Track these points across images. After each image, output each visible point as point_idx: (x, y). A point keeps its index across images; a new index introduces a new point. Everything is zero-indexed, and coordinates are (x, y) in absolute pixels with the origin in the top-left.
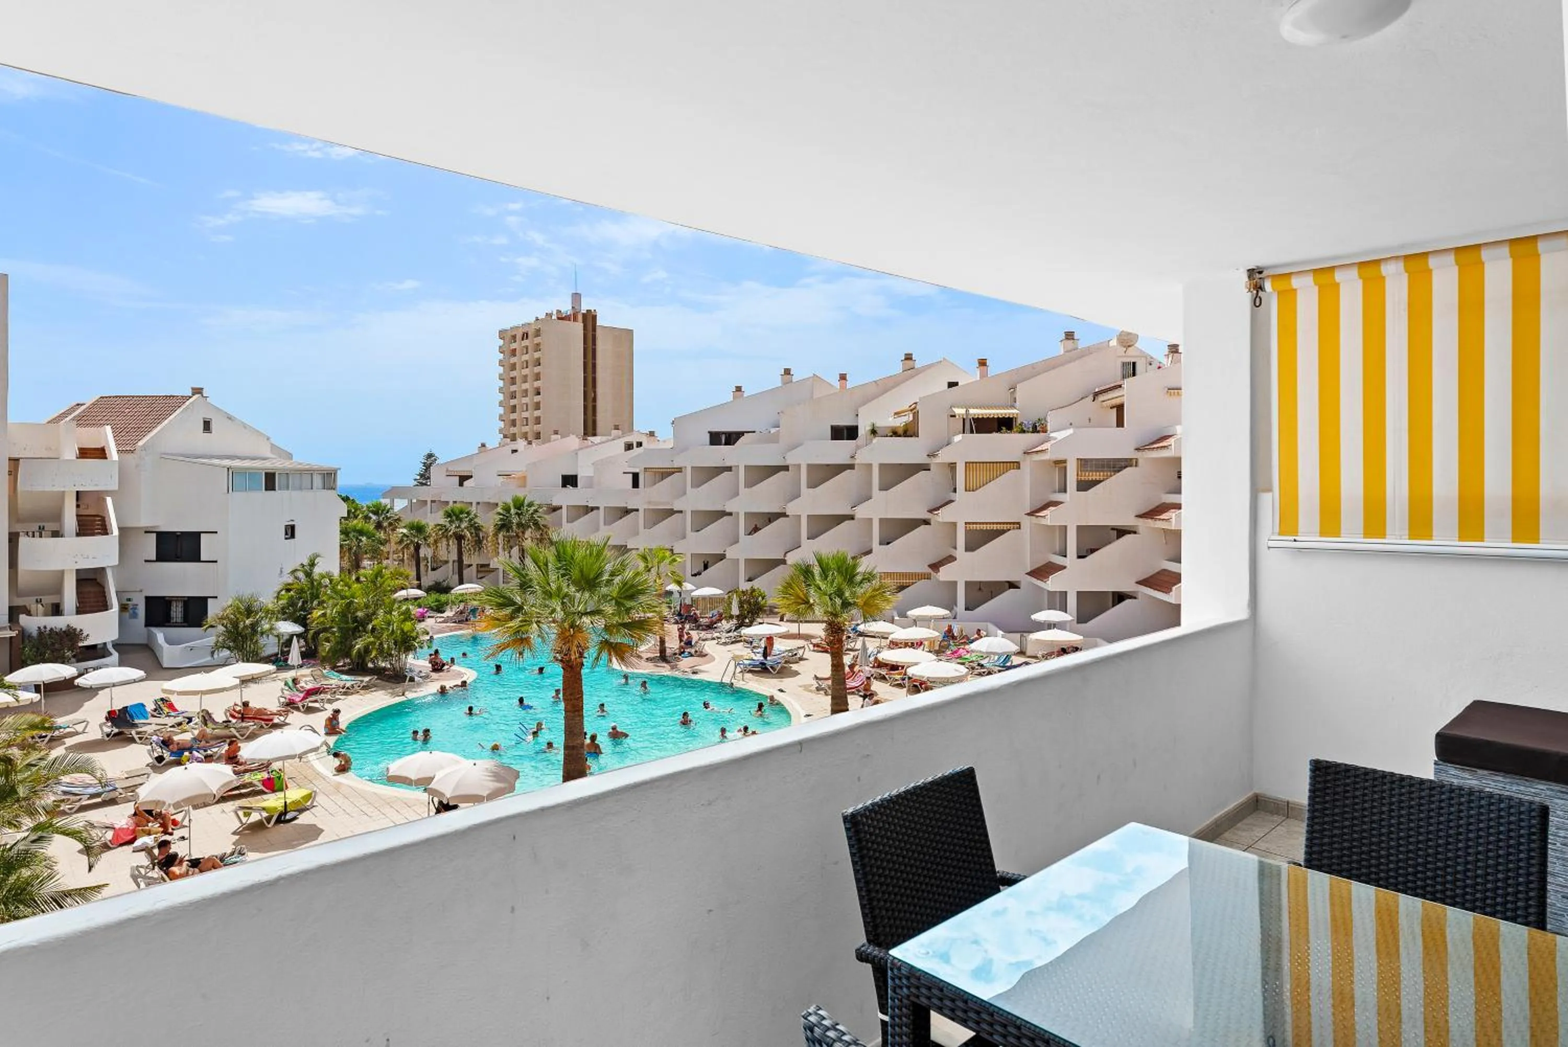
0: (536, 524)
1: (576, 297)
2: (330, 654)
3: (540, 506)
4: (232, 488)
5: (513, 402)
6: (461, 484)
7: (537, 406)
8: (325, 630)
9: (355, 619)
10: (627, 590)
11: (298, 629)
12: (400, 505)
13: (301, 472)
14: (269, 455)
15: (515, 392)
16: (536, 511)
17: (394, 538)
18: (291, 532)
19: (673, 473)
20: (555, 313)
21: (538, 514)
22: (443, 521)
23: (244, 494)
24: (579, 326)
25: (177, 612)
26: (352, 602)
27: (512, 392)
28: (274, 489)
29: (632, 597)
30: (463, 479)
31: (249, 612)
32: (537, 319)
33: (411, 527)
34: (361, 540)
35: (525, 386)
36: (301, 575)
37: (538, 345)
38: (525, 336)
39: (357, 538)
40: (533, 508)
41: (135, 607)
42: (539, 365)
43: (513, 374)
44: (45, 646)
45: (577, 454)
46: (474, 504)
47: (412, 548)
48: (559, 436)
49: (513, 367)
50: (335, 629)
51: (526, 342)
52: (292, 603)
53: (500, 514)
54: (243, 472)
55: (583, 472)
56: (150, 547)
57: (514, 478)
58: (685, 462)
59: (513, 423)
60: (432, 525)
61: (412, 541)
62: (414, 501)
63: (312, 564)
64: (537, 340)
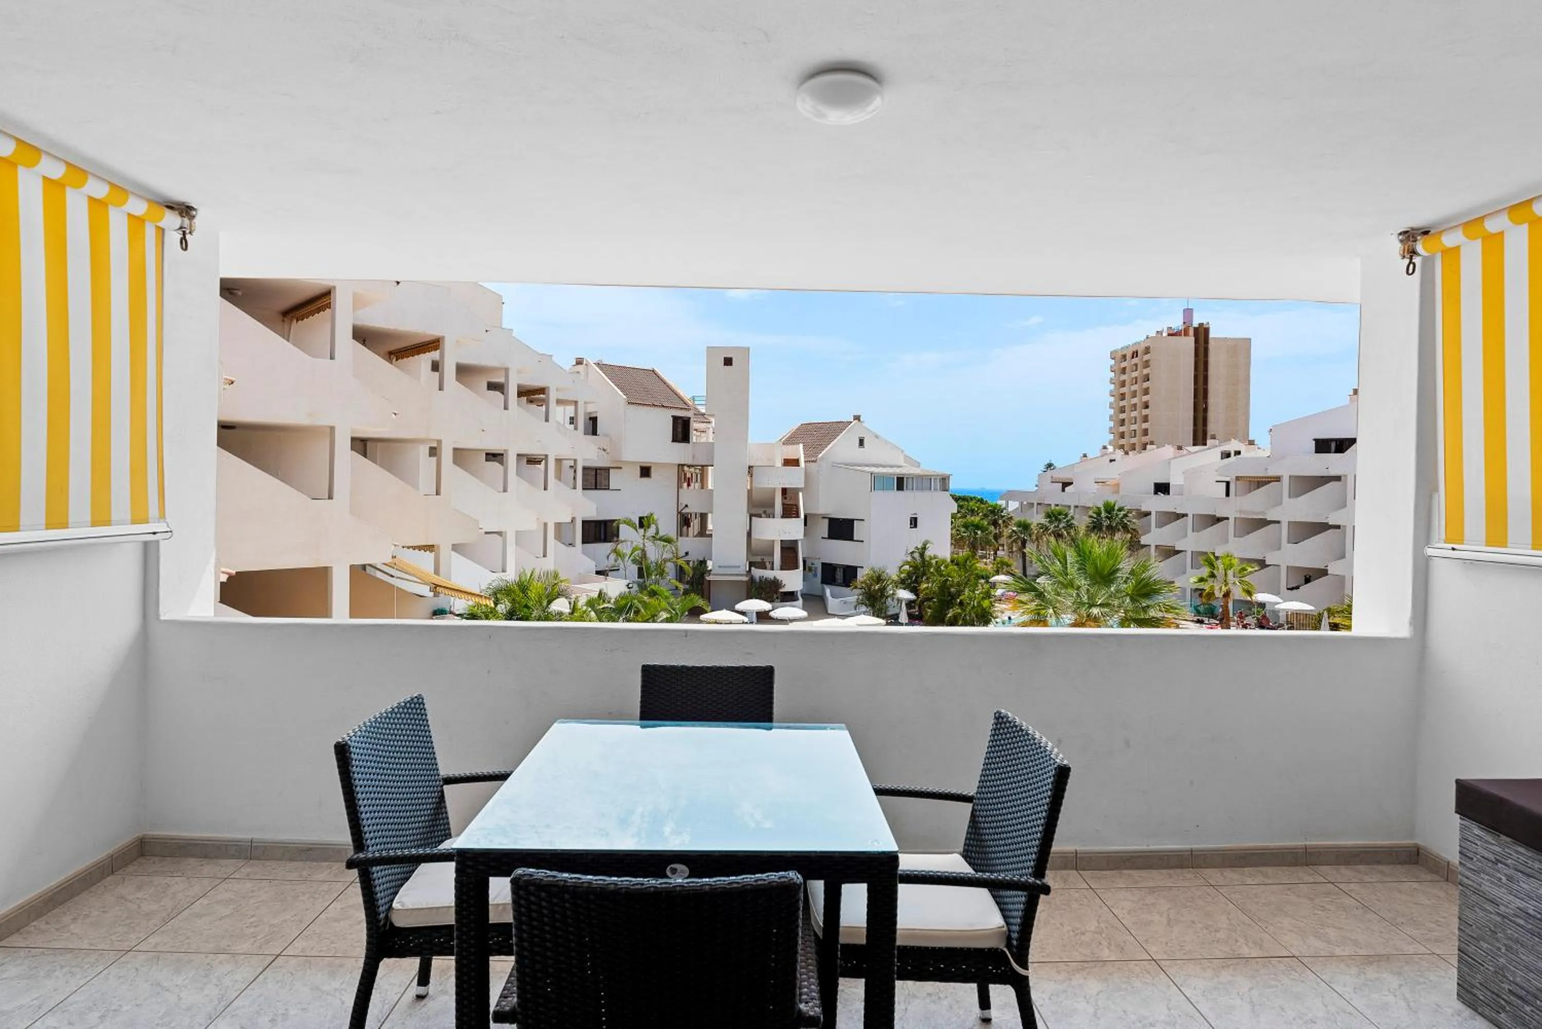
0: (1125, 527)
1: (1188, 313)
2: (931, 618)
3: (1130, 511)
4: (874, 488)
5: (1122, 416)
6: (1063, 490)
7: (1146, 419)
8: (929, 599)
9: (950, 593)
10: (1140, 589)
11: (911, 596)
12: (1013, 506)
13: (921, 477)
14: (902, 463)
15: (1124, 406)
16: (1125, 516)
17: (1006, 532)
18: (914, 522)
19: (1270, 482)
20: (1165, 329)
21: (1128, 518)
22: (1044, 521)
23: (881, 492)
24: (1191, 340)
25: (839, 575)
26: (947, 580)
27: (1122, 407)
28: (902, 489)
29: (1147, 595)
30: (1065, 485)
31: (879, 579)
32: (1147, 337)
33: (1019, 524)
34: (976, 533)
35: (1135, 401)
36: (917, 555)
37: (1147, 361)
38: (1135, 354)
39: (974, 532)
40: (1122, 513)
41: (816, 568)
42: (1148, 380)
43: (1123, 390)
44: (762, 588)
45: (1169, 463)
46: (1072, 508)
47: (1020, 544)
48: (1154, 446)
49: (1123, 384)
50: (935, 600)
51: (1135, 360)
52: (909, 575)
53: (1091, 517)
54: (883, 477)
55: (1175, 482)
56: (823, 528)
57: (1108, 485)
58: (1285, 470)
59: (1122, 436)
60: (1035, 523)
61: (1019, 538)
62: (1025, 503)
63: (924, 548)
64: (1146, 357)
